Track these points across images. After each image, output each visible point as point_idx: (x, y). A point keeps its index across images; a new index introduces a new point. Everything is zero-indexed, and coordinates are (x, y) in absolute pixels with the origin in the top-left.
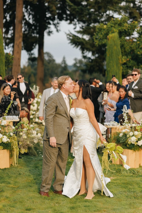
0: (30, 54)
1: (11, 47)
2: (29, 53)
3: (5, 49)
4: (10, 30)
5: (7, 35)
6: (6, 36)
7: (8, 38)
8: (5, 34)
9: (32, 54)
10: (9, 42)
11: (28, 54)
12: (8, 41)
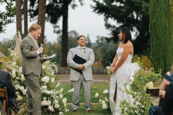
0: (55, 27)
1: (36, 18)
2: (54, 25)
3: (30, 21)
4: (35, 3)
5: (33, 7)
6: (31, 8)
7: (33, 10)
8: (30, 6)
9: (58, 27)
10: (34, 14)
11: (53, 27)
12: (32, 13)
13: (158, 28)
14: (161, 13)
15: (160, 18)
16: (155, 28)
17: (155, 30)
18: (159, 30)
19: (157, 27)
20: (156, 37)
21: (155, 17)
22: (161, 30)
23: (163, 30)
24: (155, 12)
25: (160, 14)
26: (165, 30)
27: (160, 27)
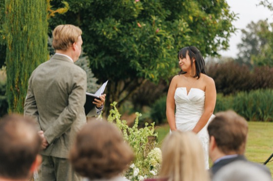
13: (32, 43)
14: (37, 16)
15: (35, 24)
16: (27, 42)
17: (26, 45)
18: (34, 47)
19: (30, 40)
20: (29, 58)
21: (26, 20)
22: (37, 46)
23: (39, 45)
24: (27, 11)
25: (35, 16)
26: (42, 46)
27: (35, 40)
